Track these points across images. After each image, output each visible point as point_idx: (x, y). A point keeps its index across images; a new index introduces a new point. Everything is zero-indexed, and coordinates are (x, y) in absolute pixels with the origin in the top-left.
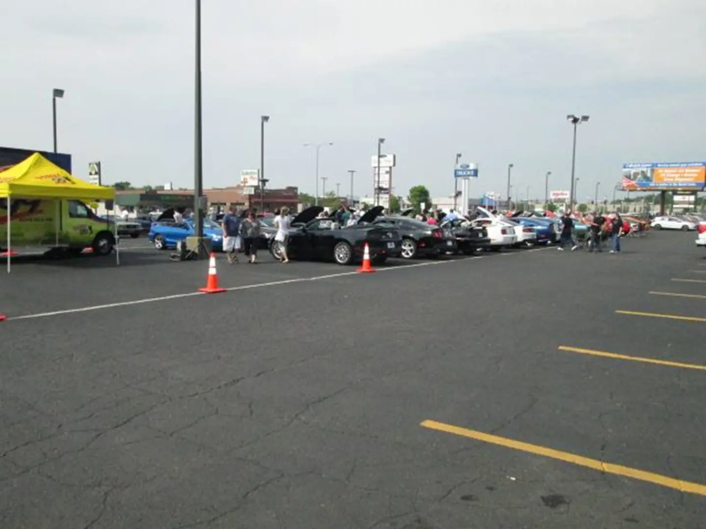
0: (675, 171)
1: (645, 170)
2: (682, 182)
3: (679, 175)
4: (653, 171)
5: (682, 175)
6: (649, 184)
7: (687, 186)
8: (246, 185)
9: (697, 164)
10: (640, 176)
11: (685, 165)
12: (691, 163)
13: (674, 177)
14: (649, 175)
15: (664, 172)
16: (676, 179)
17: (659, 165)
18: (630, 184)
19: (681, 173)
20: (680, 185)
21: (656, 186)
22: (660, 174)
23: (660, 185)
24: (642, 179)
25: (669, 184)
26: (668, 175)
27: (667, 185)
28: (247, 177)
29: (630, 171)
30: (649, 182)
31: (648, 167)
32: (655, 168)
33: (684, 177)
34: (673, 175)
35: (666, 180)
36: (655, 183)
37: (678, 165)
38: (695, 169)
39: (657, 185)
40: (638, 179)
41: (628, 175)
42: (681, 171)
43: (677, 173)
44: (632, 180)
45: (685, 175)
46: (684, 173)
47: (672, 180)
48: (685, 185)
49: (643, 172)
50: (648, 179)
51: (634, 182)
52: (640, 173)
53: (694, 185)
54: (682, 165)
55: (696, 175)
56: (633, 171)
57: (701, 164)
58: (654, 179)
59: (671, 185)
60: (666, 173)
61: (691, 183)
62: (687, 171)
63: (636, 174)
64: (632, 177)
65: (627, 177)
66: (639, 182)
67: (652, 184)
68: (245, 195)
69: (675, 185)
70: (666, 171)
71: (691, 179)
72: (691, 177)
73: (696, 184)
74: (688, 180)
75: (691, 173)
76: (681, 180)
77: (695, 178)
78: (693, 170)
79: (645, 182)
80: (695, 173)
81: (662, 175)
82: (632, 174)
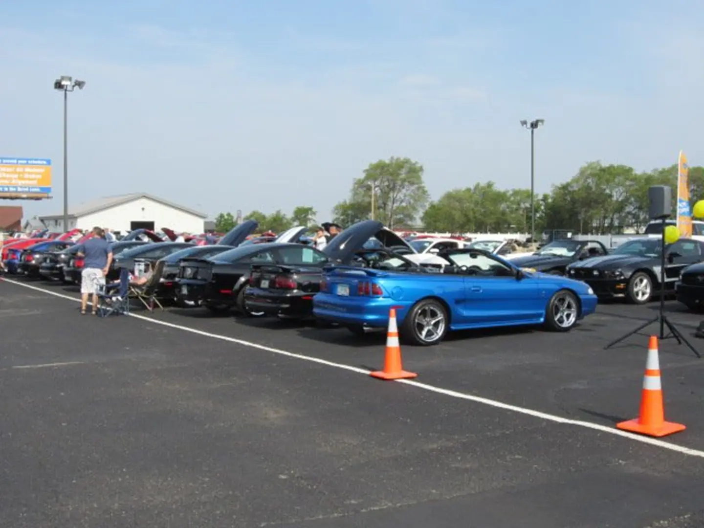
0: (11, 170)
2: (21, 187)
3: (16, 176)
5: (21, 175)
7: (29, 192)
9: (39, 162)
11: (25, 162)
12: (30, 160)
13: (10, 179)
16: (14, 182)
19: (19, 173)
20: (20, 189)
25: (3, 186)
26: (4, 176)
33: (24, 179)
34: (8, 176)
37: (15, 161)
38: (38, 168)
42: (18, 170)
43: (15, 173)
45: (27, 176)
46: (24, 173)
47: (6, 182)
48: (27, 189)
53: (38, 190)
54: (20, 162)
55: (39, 176)
57: (45, 162)
59: (6, 189)
61: (36, 187)
62: (28, 170)
69: (13, 189)
71: (35, 182)
72: (34, 179)
73: (41, 188)
74: (27, 182)
75: (30, 173)
76: (20, 182)
77: (38, 180)
78: (34, 170)
80: (35, 173)
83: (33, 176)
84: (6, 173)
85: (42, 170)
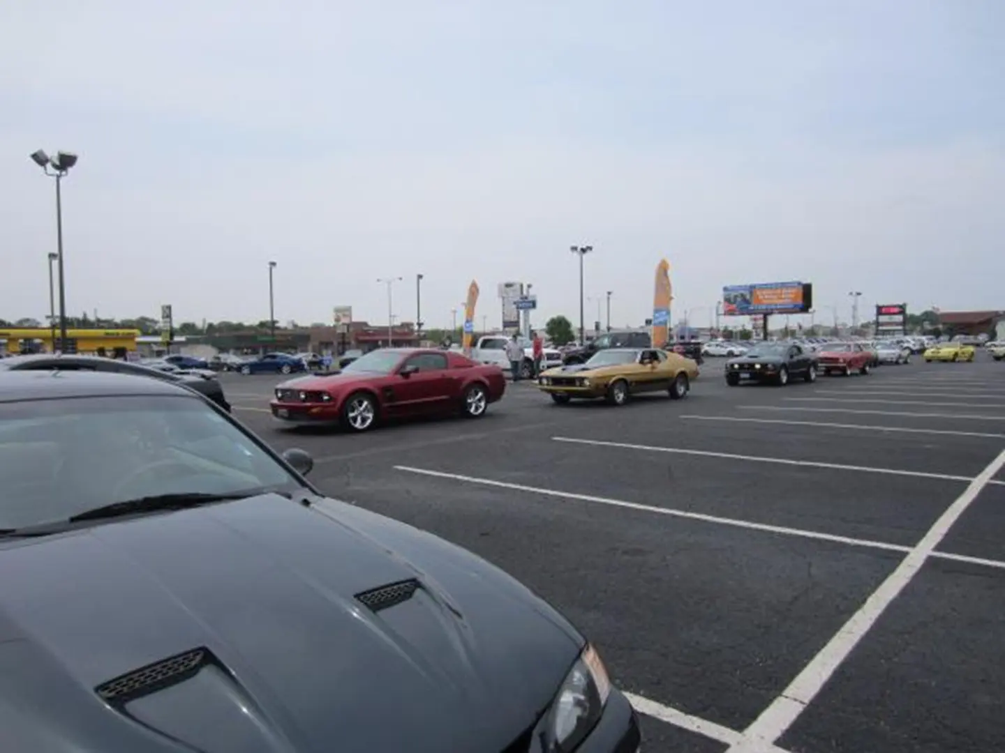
0: (772, 292)
1: (743, 292)
2: (780, 305)
3: (775, 297)
4: (751, 293)
6: (747, 308)
7: (785, 309)
8: (340, 323)
10: (739, 299)
13: (771, 301)
14: (748, 297)
15: (762, 294)
16: (775, 302)
17: (757, 287)
18: (730, 308)
19: (779, 295)
20: (778, 307)
21: (753, 310)
22: (759, 296)
23: (760, 307)
24: (742, 302)
26: (766, 297)
27: (765, 307)
28: (340, 314)
29: (729, 295)
30: (748, 305)
32: (753, 290)
33: (781, 298)
34: (770, 297)
35: (765, 301)
36: (755, 306)
38: (792, 289)
39: (757, 308)
40: (737, 303)
41: (727, 297)
42: (779, 291)
43: (774, 294)
44: (735, 303)
45: (783, 296)
46: (781, 294)
48: (783, 307)
49: (742, 294)
50: (748, 302)
51: (734, 306)
52: (740, 296)
53: (792, 306)
55: (792, 296)
56: (733, 294)
57: (796, 285)
58: (753, 303)
59: (769, 307)
60: (765, 295)
61: (790, 304)
62: (784, 291)
63: (736, 297)
64: (732, 301)
65: (726, 300)
66: (740, 307)
67: (752, 308)
68: (339, 334)
69: (773, 307)
70: (764, 292)
71: (789, 301)
72: (788, 298)
73: (794, 305)
74: (784, 301)
75: (788, 293)
76: (781, 301)
77: (792, 299)
78: (789, 291)
79: (745, 305)
80: (792, 293)
81: (761, 297)
82: (732, 296)
83: (788, 296)
84: (769, 295)
85: (794, 291)
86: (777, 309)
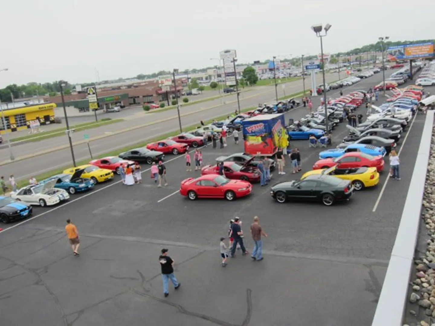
0: (416, 48)
1: (400, 49)
2: (421, 55)
3: (418, 51)
4: (404, 49)
7: (424, 57)
8: (163, 85)
10: (397, 53)
13: (416, 52)
14: (402, 52)
15: (410, 50)
16: (418, 53)
18: (392, 58)
19: (420, 49)
20: (420, 56)
22: (409, 51)
23: (409, 57)
24: (399, 54)
25: (413, 55)
26: (413, 51)
27: (413, 56)
28: (164, 80)
29: (392, 51)
30: (403, 56)
31: (401, 47)
32: (406, 46)
35: (412, 53)
36: (406, 56)
37: (418, 45)
38: (428, 46)
39: (408, 57)
40: (396, 55)
42: (420, 48)
43: (418, 49)
44: (394, 55)
45: (423, 50)
46: (422, 49)
48: (423, 55)
49: (399, 50)
50: (402, 54)
51: (394, 57)
52: (397, 51)
53: (428, 55)
55: (428, 50)
58: (405, 55)
59: (415, 56)
60: (412, 50)
61: (427, 54)
63: (395, 52)
64: (393, 54)
65: (390, 54)
66: (397, 57)
69: (418, 56)
70: (412, 49)
71: (426, 52)
73: (429, 54)
74: (424, 52)
75: (425, 49)
76: (420, 53)
77: (428, 51)
78: (426, 48)
79: (401, 56)
80: (426, 49)
81: (410, 51)
82: (393, 52)
83: (426, 50)
84: (415, 50)
85: (430, 47)
86: (419, 58)
